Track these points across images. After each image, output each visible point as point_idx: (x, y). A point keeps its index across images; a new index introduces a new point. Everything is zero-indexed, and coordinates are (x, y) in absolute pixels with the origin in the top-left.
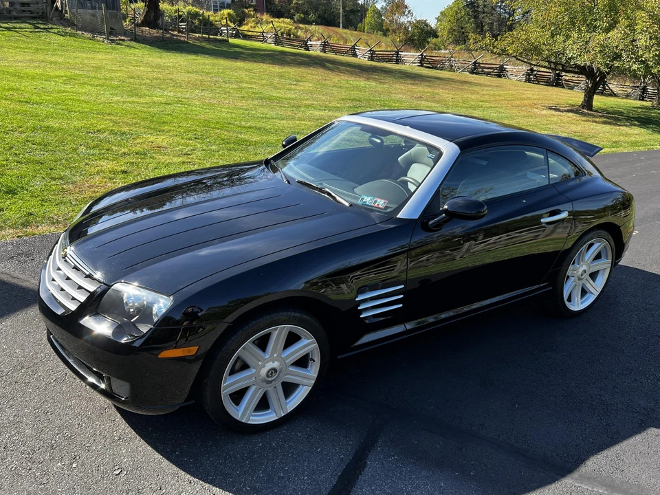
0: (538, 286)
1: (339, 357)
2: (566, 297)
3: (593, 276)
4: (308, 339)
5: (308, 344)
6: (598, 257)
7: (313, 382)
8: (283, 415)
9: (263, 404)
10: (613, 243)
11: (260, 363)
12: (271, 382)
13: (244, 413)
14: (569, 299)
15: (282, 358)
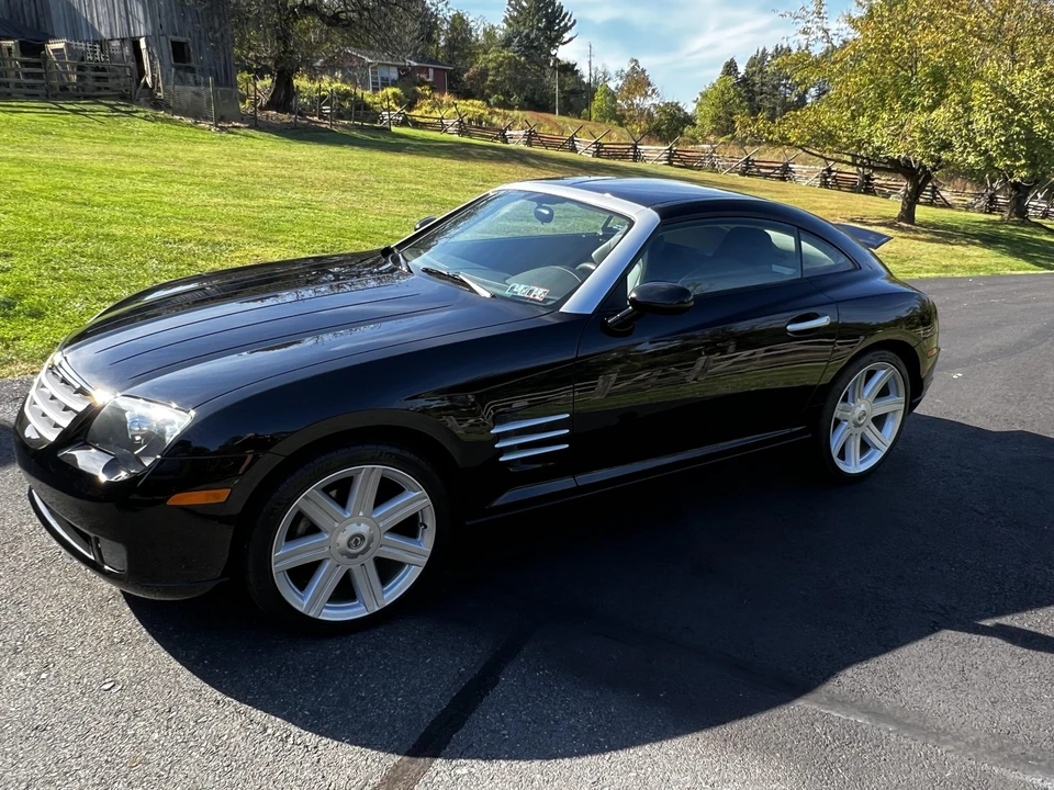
0: (788, 431)
1: (467, 523)
2: (835, 451)
3: (879, 421)
4: (415, 491)
5: (415, 499)
6: (884, 393)
7: (426, 560)
8: (377, 609)
9: (345, 591)
10: (905, 372)
11: (336, 525)
12: (355, 556)
13: (311, 603)
14: (842, 455)
15: (373, 519)
